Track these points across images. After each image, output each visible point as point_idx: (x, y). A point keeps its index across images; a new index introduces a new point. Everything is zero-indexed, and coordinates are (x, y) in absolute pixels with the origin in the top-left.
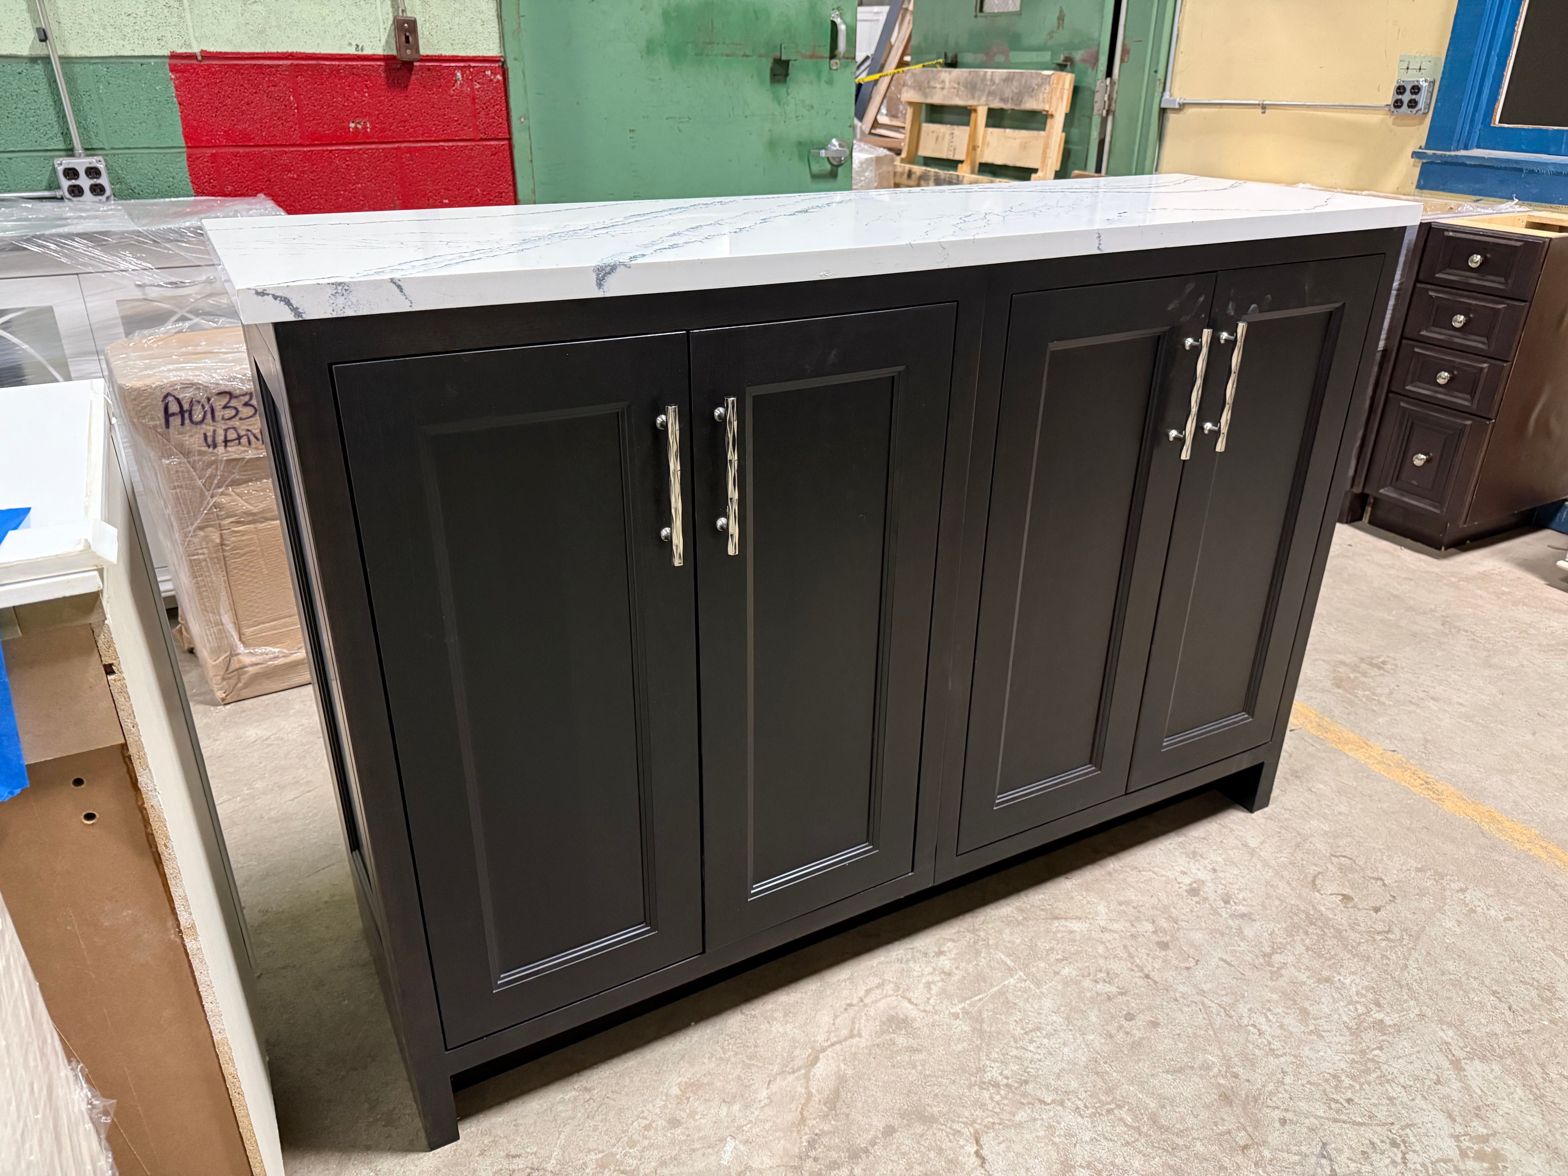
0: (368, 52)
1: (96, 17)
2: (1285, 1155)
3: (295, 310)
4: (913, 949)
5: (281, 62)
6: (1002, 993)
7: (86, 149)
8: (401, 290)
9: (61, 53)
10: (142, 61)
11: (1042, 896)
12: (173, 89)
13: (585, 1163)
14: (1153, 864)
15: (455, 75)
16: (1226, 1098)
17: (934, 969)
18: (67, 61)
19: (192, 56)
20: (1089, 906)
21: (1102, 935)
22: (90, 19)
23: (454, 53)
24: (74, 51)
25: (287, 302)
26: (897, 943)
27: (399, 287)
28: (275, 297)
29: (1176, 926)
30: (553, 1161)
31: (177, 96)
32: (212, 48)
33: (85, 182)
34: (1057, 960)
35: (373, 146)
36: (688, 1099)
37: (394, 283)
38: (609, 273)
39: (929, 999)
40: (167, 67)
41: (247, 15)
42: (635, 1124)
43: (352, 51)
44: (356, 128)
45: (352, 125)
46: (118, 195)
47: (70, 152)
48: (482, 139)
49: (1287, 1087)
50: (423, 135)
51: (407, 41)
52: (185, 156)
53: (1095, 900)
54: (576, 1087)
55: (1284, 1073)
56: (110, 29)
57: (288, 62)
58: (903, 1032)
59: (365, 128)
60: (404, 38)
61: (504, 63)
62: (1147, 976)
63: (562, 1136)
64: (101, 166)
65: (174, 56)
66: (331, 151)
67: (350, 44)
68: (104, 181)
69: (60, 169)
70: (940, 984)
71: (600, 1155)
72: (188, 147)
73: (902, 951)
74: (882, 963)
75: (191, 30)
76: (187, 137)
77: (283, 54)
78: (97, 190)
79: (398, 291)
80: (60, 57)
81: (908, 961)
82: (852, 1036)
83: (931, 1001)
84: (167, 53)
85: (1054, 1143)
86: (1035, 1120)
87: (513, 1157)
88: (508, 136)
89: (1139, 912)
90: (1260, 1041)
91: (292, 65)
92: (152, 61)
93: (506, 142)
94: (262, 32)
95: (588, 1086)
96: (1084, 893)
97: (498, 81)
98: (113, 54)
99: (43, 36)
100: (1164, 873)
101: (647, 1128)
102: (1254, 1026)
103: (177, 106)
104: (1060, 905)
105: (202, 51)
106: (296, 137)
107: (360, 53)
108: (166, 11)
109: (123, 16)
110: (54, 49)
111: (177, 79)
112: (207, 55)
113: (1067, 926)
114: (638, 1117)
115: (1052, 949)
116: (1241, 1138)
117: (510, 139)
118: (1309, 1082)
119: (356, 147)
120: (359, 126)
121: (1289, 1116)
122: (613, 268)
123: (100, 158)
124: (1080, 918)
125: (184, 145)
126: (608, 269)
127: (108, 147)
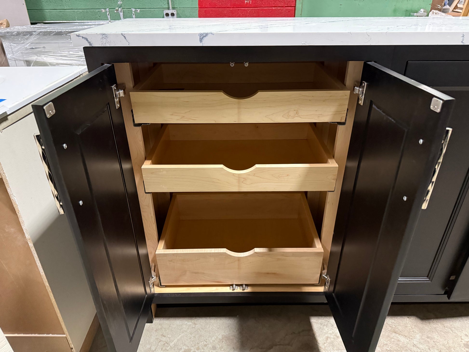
3: (89, 43)
4: (328, 321)
7: (173, 8)
8: (125, 38)
11: (393, 321)
13: (181, 348)
14: (453, 326)
17: (333, 333)
20: (413, 333)
21: (412, 347)
25: (87, 40)
26: (324, 317)
27: (124, 37)
28: (83, 38)
30: (173, 343)
33: (170, 17)
34: (387, 350)
35: (251, 8)
36: (223, 341)
37: (123, 35)
38: (205, 36)
39: (325, 343)
42: (203, 343)
44: (247, 2)
47: (168, 8)
48: (286, 7)
50: (267, 5)
52: (198, 11)
53: (417, 332)
54: (192, 321)
59: (250, 2)
63: (180, 336)
64: (175, 13)
66: (239, 10)
68: (175, 17)
69: (165, 13)
70: (332, 339)
71: (187, 348)
73: (323, 321)
76: (199, 5)
79: (124, 38)
81: (324, 325)
82: (289, 344)
83: (325, 345)
87: (164, 336)
88: (294, 6)
89: (435, 344)
93: (294, 8)
95: (196, 323)
96: (413, 327)
100: (456, 332)
101: (205, 345)
104: (400, 328)
106: (229, 5)
113: (398, 338)
114: (205, 340)
115: (386, 344)
117: (295, 7)
119: (246, 9)
122: (207, 34)
123: (175, 10)
124: (406, 337)
125: (198, 7)
126: (204, 35)
127: (178, 7)
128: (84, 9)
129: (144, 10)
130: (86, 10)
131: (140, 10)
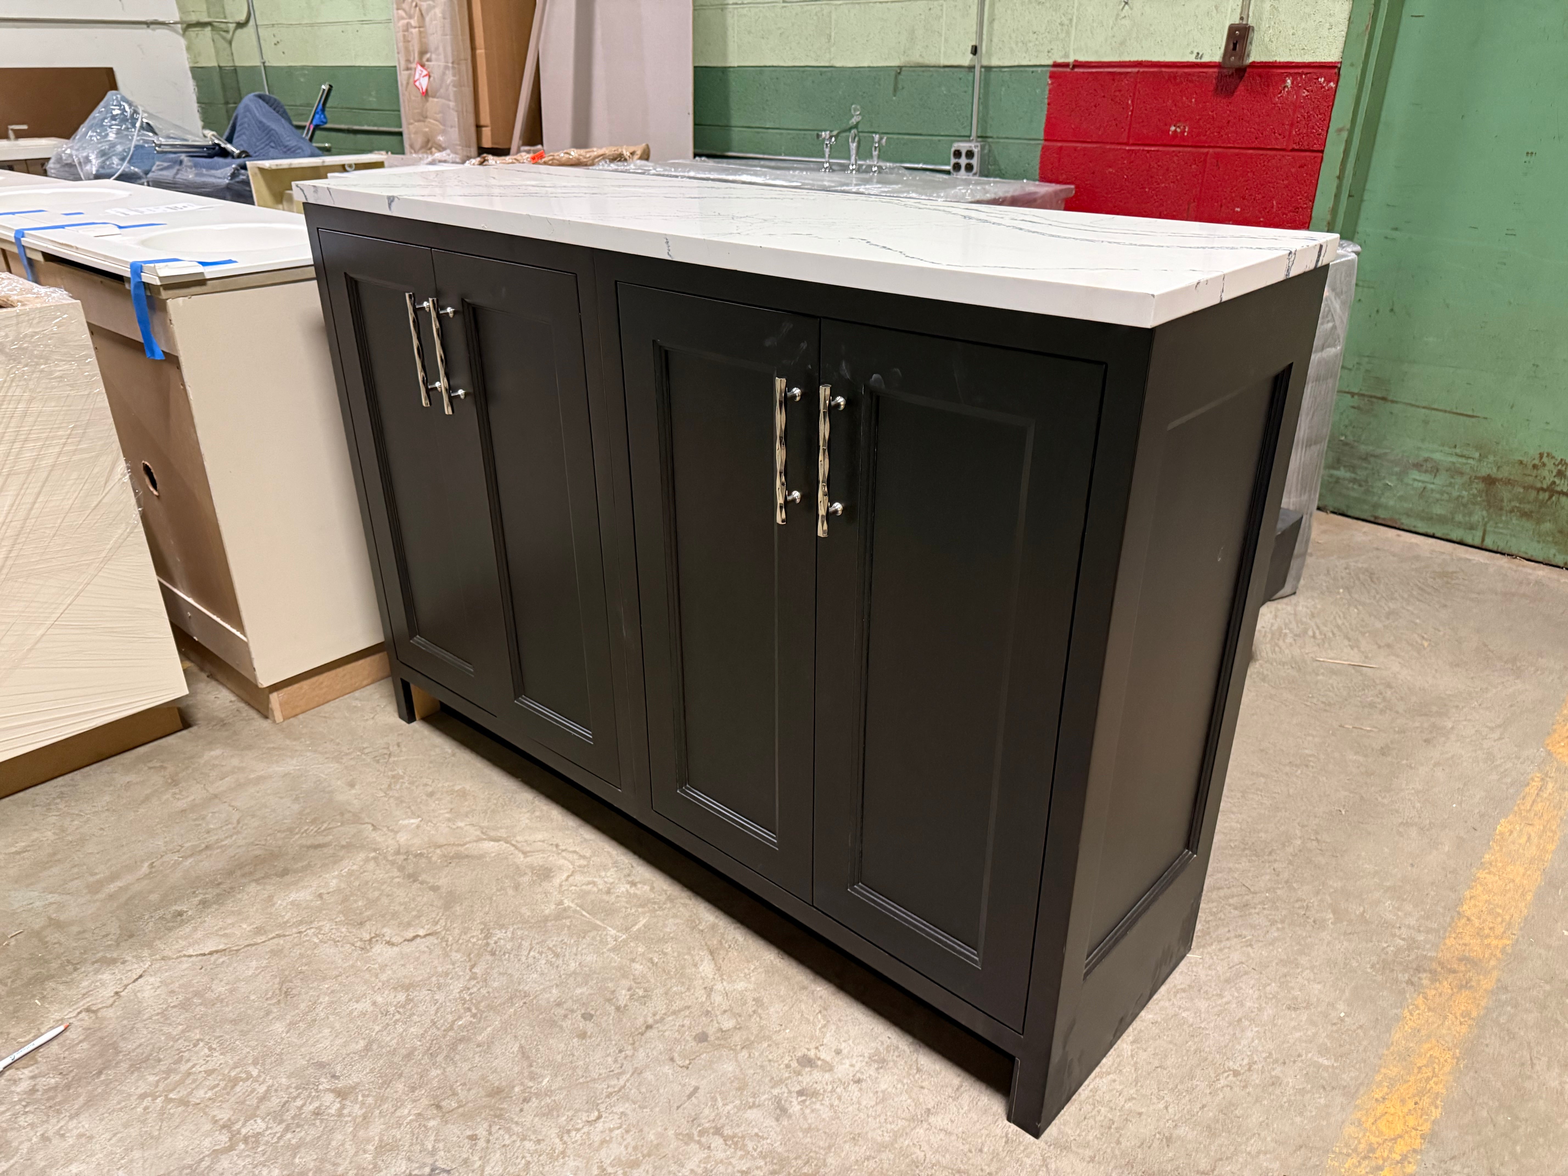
0: (1206, 59)
1: (1013, 36)
2: (432, 1138)
3: (306, 197)
4: (632, 867)
5: (1129, 70)
6: (596, 927)
9: (985, 63)
10: (1034, 69)
11: (741, 939)
12: (1047, 92)
14: (840, 1023)
15: (1285, 81)
16: (496, 1092)
17: (612, 883)
18: (988, 69)
19: (1066, 65)
20: (742, 975)
21: (698, 988)
22: (1010, 37)
23: (1290, 59)
24: (995, 62)
25: (303, 192)
29: (739, 1047)
31: (1049, 98)
32: (1082, 58)
33: (963, 161)
35: (1187, 149)
40: (1048, 75)
41: (1115, 29)
42: (428, 780)
43: (1192, 59)
44: (1175, 131)
45: (1173, 128)
46: (982, 174)
48: (1293, 150)
49: (518, 1144)
50: (1234, 142)
51: (1234, 48)
52: (1040, 147)
55: (539, 1142)
56: (1020, 44)
57: (1135, 70)
58: (535, 878)
59: (1183, 132)
60: (1231, 46)
61: (1340, 69)
62: (649, 1027)
63: (416, 757)
64: (976, 150)
65: (1056, 65)
66: (1148, 151)
67: (1192, 53)
68: (975, 162)
69: (953, 150)
72: (1045, 140)
74: (608, 852)
75: (1072, 43)
76: (1046, 132)
77: (1134, 62)
78: (969, 168)
80: (982, 67)
84: (1050, 62)
85: (430, 978)
86: (453, 964)
87: (398, 745)
88: (1320, 148)
89: (750, 1016)
90: (579, 1121)
91: (1138, 72)
92: (1039, 69)
93: (1317, 155)
94: (1123, 43)
97: (1330, 89)
98: (1016, 64)
99: (975, 50)
102: (599, 1117)
103: (1046, 106)
104: (733, 954)
105: (1076, 61)
106: (1124, 137)
107: (1199, 60)
108: (1060, 27)
109: (1031, 34)
110: (980, 61)
111: (1052, 83)
112: (1077, 64)
114: (434, 779)
116: (450, 1104)
117: (1322, 152)
118: (529, 1163)
119: (1171, 149)
120: (1178, 130)
121: (482, 1143)
123: (979, 144)
124: (719, 970)
125: (1043, 138)
127: (995, 136)
128: (800, 130)
129: (916, 140)
130: (803, 132)
131: (888, 138)
